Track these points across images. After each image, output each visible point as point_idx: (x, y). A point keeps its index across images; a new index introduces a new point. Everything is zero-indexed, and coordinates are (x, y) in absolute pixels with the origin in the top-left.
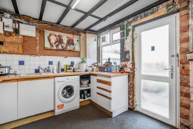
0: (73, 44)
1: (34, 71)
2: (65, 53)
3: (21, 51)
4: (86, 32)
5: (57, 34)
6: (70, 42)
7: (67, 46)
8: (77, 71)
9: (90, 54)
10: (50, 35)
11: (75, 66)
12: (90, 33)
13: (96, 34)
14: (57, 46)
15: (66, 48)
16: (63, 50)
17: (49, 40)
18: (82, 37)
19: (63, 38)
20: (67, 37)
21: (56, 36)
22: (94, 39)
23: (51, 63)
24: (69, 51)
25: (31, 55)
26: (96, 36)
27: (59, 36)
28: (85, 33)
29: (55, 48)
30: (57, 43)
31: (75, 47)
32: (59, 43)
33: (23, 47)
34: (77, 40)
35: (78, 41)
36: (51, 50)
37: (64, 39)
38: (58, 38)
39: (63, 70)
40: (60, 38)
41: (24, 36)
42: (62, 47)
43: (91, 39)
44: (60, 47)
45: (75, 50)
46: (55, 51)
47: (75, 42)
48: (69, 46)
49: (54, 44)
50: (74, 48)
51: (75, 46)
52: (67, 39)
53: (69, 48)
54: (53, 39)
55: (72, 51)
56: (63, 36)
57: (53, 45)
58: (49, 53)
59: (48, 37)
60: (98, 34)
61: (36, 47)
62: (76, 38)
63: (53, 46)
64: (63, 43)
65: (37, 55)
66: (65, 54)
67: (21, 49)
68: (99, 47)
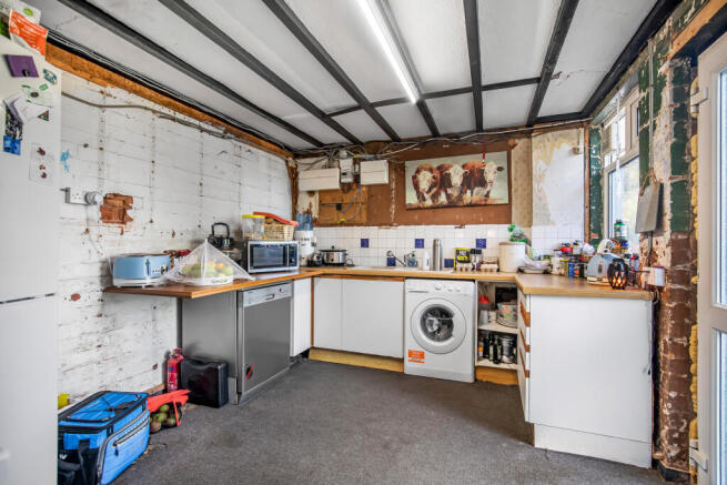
0: (482, 183)
1: (384, 263)
2: (457, 214)
3: (364, 220)
4: (532, 131)
5: (435, 163)
6: (475, 178)
7: (462, 192)
8: (486, 270)
9: (550, 207)
10: (418, 171)
11: (487, 253)
12: (546, 130)
13: (581, 125)
14: (435, 197)
15: (460, 198)
16: (451, 205)
17: (416, 186)
18: (520, 152)
19: (451, 171)
20: (463, 167)
21: (431, 170)
22: (566, 147)
23: (419, 243)
24: (471, 205)
25: (380, 225)
26: (579, 135)
27: (439, 168)
28: (528, 135)
29: (429, 203)
30: (435, 190)
31: (488, 193)
32: (440, 188)
33: (368, 209)
34: (495, 167)
35: (500, 169)
36: (419, 208)
37: (453, 174)
38: (437, 174)
39: (449, 264)
40: (441, 173)
41: (369, 186)
42: (448, 196)
43: (556, 150)
44: (443, 199)
45: (489, 202)
46: (431, 211)
47: (490, 175)
48: (469, 192)
49: (428, 193)
50: (487, 195)
51: (488, 189)
52: (462, 171)
53: (468, 197)
54: (425, 180)
55: (480, 205)
56: (450, 166)
57: (426, 195)
58: (416, 218)
59: (414, 177)
60: (589, 122)
61: (389, 206)
62: (492, 163)
63: (424, 200)
64: (450, 186)
65: (391, 225)
66: (457, 217)
67: (364, 215)
68: (599, 177)
